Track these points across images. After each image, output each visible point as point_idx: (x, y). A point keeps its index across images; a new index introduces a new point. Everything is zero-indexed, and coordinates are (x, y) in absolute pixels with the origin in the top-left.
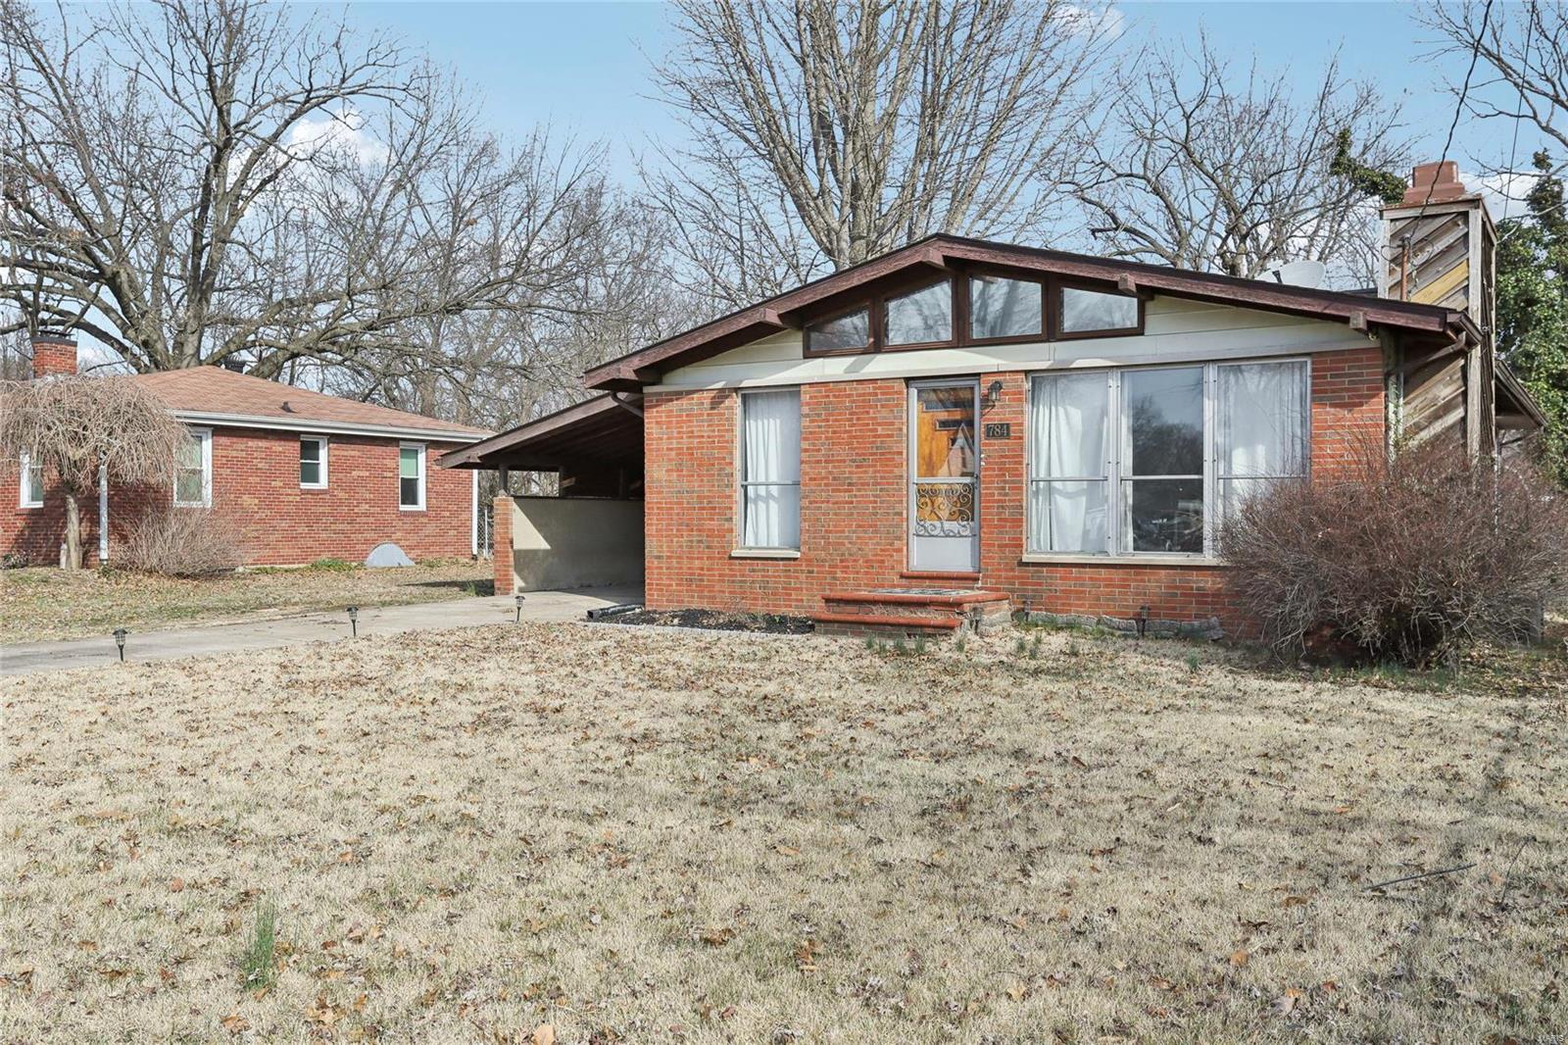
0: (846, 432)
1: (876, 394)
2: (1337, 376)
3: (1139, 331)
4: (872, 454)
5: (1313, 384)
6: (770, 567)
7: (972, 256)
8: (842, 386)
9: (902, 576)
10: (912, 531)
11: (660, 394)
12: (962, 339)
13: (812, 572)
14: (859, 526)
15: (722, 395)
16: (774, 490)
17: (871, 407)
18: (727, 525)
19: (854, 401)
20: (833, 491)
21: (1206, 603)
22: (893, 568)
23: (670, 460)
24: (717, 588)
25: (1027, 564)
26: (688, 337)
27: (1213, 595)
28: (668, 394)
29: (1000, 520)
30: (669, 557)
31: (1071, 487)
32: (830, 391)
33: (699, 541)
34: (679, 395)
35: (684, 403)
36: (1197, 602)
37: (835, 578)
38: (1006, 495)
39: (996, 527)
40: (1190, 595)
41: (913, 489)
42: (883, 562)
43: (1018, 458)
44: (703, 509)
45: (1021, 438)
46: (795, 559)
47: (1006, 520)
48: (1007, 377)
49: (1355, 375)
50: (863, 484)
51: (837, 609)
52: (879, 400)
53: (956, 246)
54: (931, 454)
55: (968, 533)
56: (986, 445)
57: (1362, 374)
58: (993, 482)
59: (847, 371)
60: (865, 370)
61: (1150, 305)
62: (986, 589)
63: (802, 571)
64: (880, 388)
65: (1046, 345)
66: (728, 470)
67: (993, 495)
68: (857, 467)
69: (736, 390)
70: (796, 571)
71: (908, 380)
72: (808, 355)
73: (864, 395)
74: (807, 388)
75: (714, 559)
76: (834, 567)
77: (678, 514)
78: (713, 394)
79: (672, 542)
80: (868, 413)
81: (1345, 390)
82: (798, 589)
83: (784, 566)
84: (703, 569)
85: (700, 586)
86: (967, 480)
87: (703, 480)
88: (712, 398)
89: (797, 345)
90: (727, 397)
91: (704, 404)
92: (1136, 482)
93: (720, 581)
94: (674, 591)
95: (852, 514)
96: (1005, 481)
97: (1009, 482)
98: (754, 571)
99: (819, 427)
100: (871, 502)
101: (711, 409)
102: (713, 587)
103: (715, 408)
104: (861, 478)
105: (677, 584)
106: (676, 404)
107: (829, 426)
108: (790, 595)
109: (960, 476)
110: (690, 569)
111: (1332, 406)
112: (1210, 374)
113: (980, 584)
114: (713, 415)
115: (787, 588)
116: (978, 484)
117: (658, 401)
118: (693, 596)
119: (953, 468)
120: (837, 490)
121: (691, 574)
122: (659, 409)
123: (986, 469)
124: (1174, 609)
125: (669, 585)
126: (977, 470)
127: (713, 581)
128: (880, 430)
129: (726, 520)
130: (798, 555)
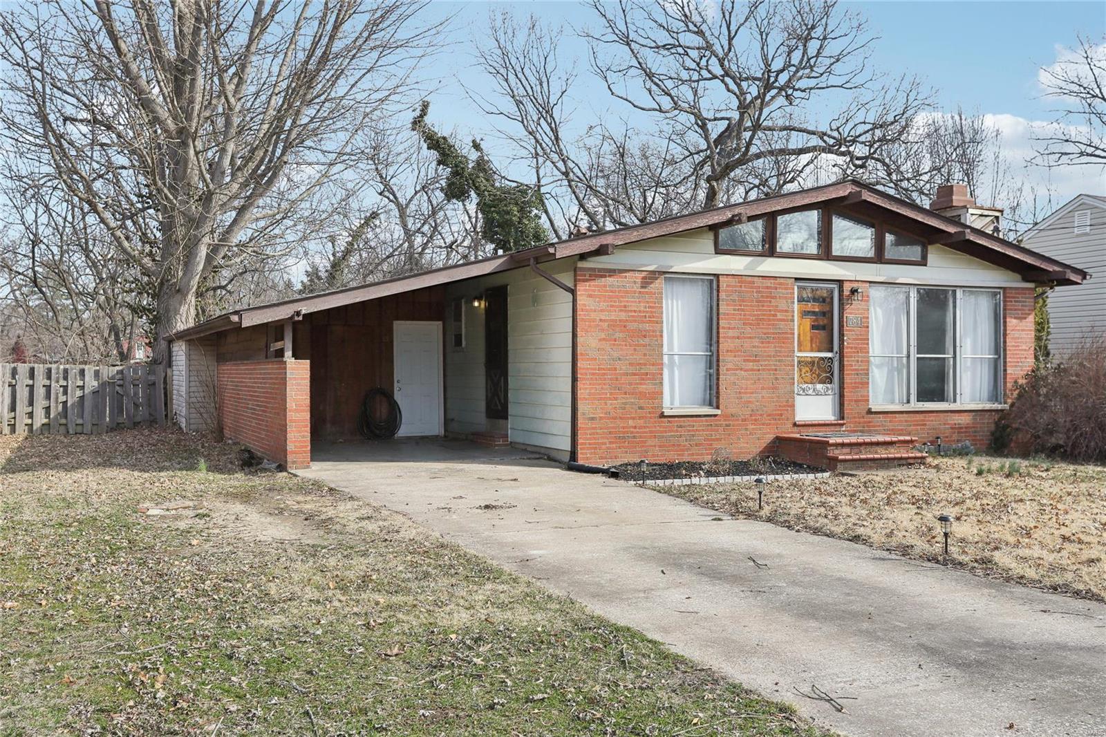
0: (754, 315)
1: (775, 288)
2: (1017, 302)
3: (924, 263)
4: (774, 334)
5: (1005, 305)
6: (697, 423)
9: (794, 425)
10: (796, 391)
11: (594, 269)
12: (825, 253)
13: (729, 425)
14: (764, 388)
15: (654, 275)
17: (772, 297)
18: (657, 389)
19: (759, 292)
20: (745, 361)
21: (962, 433)
22: (788, 419)
23: (603, 330)
24: (649, 443)
25: (872, 413)
27: (966, 428)
28: (600, 270)
29: (855, 383)
30: (602, 418)
32: (740, 282)
33: (632, 403)
34: (612, 272)
35: (616, 280)
36: (958, 433)
37: (746, 429)
38: (860, 366)
39: (853, 388)
40: (955, 428)
41: (796, 361)
42: (781, 415)
43: (867, 341)
44: (635, 374)
45: (868, 327)
46: (715, 416)
47: (859, 383)
48: (860, 284)
50: (766, 356)
52: (777, 293)
55: (830, 392)
56: (845, 330)
58: (850, 357)
59: (746, 268)
60: (758, 269)
61: (929, 248)
62: (849, 431)
63: (721, 425)
64: (777, 283)
65: (877, 265)
66: (656, 342)
67: (851, 365)
68: (762, 343)
69: (665, 273)
70: (717, 425)
71: (796, 279)
72: (718, 251)
73: (767, 287)
74: (725, 278)
75: (646, 417)
76: (745, 420)
77: (611, 379)
78: (644, 274)
79: (606, 404)
80: (770, 302)
81: (1020, 310)
82: (717, 440)
83: (707, 421)
84: (635, 427)
85: (633, 442)
86: (829, 355)
87: (635, 350)
88: (643, 278)
89: (707, 242)
90: (656, 279)
91: (635, 282)
92: (918, 358)
93: (651, 437)
94: (608, 448)
95: (759, 379)
96: (858, 357)
97: (862, 357)
98: (681, 427)
99: (734, 310)
100: (772, 370)
101: (642, 287)
102: (645, 442)
103: (645, 287)
104: (765, 351)
105: (610, 443)
106: (609, 280)
107: (743, 310)
108: (711, 445)
109: (819, 351)
110: (624, 428)
111: (1015, 318)
112: (959, 293)
113: (844, 429)
114: (643, 293)
115: (708, 440)
116: (837, 358)
117: (590, 276)
118: (626, 452)
119: (814, 345)
120: (748, 361)
121: (624, 433)
122: (592, 283)
123: (847, 348)
124: (947, 437)
125: (603, 444)
126: (836, 348)
127: (645, 437)
128: (779, 316)
129: (655, 384)
130: (718, 412)
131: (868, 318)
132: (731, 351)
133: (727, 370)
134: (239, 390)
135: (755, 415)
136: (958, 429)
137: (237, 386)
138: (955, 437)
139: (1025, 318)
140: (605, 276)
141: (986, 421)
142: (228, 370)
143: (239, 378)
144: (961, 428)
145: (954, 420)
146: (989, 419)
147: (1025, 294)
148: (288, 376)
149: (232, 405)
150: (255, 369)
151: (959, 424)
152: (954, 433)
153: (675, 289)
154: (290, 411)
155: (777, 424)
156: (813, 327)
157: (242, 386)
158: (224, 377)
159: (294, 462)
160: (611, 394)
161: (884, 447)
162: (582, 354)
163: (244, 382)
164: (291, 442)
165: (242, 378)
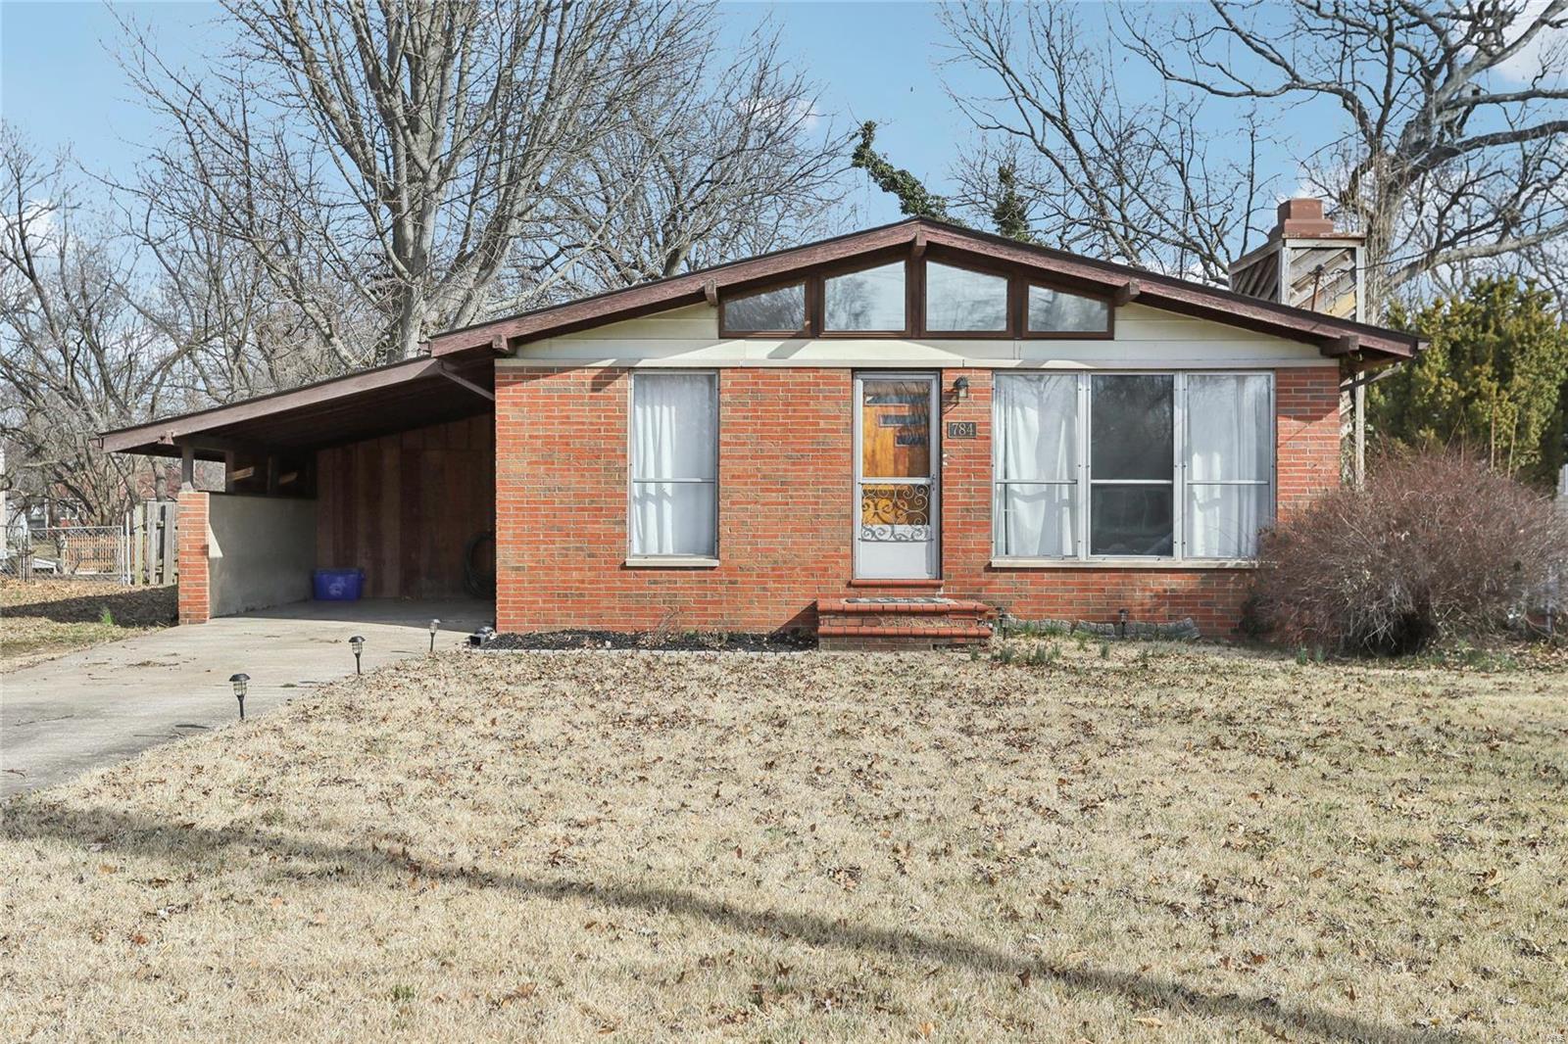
0: (779, 424)
1: (818, 385)
2: (1302, 391)
3: (1109, 336)
4: (813, 451)
5: (1277, 398)
6: (680, 579)
7: (958, 244)
8: (776, 372)
9: (850, 585)
10: (858, 534)
11: (521, 369)
12: (916, 328)
13: (735, 582)
14: (796, 530)
15: (611, 374)
16: (668, 488)
17: (811, 398)
18: (618, 529)
19: (789, 391)
20: (762, 490)
21: (1178, 604)
22: (838, 576)
23: (535, 450)
24: (605, 603)
25: (996, 570)
26: (591, 304)
27: (1187, 597)
28: (530, 369)
29: (964, 523)
30: (532, 568)
31: (1028, 490)
32: (759, 377)
33: (578, 549)
34: (548, 372)
35: (555, 381)
36: (1171, 604)
37: (765, 589)
38: (972, 497)
39: (959, 531)
40: (1165, 597)
41: (859, 491)
42: (826, 569)
43: (986, 459)
44: (583, 509)
45: (988, 438)
46: (712, 568)
47: (970, 523)
48: (973, 373)
49: (1317, 391)
50: (800, 484)
51: (835, 622)
52: (820, 391)
53: (940, 232)
54: (873, 451)
55: (922, 537)
56: (948, 444)
57: (1322, 391)
58: (957, 484)
59: (771, 357)
60: (792, 357)
61: (1119, 311)
62: (949, 597)
63: (721, 582)
64: (822, 377)
65: (1011, 342)
66: (620, 464)
67: (957, 497)
68: (794, 464)
69: (631, 369)
70: (714, 582)
71: (854, 370)
72: (725, 335)
73: (802, 384)
74: (729, 373)
75: (600, 569)
76: (763, 576)
77: (547, 516)
78: (596, 373)
79: (538, 549)
80: (807, 404)
81: (1308, 404)
82: (715, 602)
83: (698, 575)
84: (583, 582)
85: (579, 602)
86: (922, 481)
87: (583, 476)
88: (595, 378)
89: (709, 322)
90: (617, 377)
91: (583, 384)
92: (1094, 486)
93: (607, 595)
94: (541, 609)
95: (787, 517)
96: (970, 483)
97: (975, 484)
98: (655, 582)
99: (745, 418)
100: (811, 503)
101: (593, 390)
102: (598, 602)
103: (599, 390)
104: (798, 477)
105: (544, 602)
106: (543, 383)
107: (758, 417)
108: (706, 609)
109: (909, 476)
110: (564, 582)
111: (1296, 418)
112: (1180, 382)
113: (942, 592)
114: (596, 398)
115: (700, 602)
116: (936, 485)
117: (515, 377)
118: (569, 615)
119: (901, 467)
120: (768, 490)
121: (565, 589)
122: (518, 387)
123: (949, 470)
124: (1149, 611)
125: (533, 602)
126: (934, 470)
127: (597, 595)
128: (822, 424)
129: (616, 523)
130: (716, 563)
131: (989, 424)
132: (739, 477)
133: (732, 503)
135: (780, 569)
136: (1172, 598)
138: (1164, 610)
139: (1320, 418)
140: (538, 377)
141: (1231, 586)
144: (1177, 597)
145: (1161, 584)
146: (1236, 584)
147: (1321, 377)
148: (180, 511)
151: (1172, 590)
152: (1163, 604)
153: (648, 390)
154: (182, 554)
155: (821, 583)
156: (900, 439)
159: (187, 616)
160: (546, 536)
161: (926, 619)
162: (502, 483)
164: (183, 591)
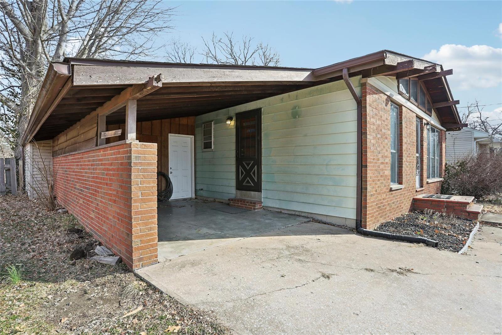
0: (409, 131)
3: (431, 116)
6: (398, 194)
9: (416, 191)
11: (372, 87)
19: (410, 119)
20: (407, 157)
23: (374, 132)
30: (374, 194)
32: (407, 112)
34: (377, 91)
37: (408, 195)
56: (424, 143)
58: (424, 156)
72: (399, 92)
74: (403, 108)
75: (386, 192)
83: (400, 192)
85: (383, 210)
86: (418, 155)
94: (376, 215)
98: (394, 197)
105: (377, 211)
106: (376, 96)
107: (407, 128)
112: (435, 131)
116: (420, 157)
118: (381, 217)
121: (381, 204)
123: (424, 152)
125: (374, 212)
126: (419, 152)
130: (403, 186)
132: (405, 151)
133: (404, 162)
134: (68, 174)
137: (66, 171)
139: (444, 143)
140: (375, 93)
142: (59, 161)
143: (67, 165)
148: (133, 160)
149: (62, 184)
150: (82, 158)
154: (135, 202)
157: (70, 172)
158: (57, 166)
159: (140, 260)
162: (368, 148)
163: (72, 169)
164: (136, 237)
165: (70, 165)
